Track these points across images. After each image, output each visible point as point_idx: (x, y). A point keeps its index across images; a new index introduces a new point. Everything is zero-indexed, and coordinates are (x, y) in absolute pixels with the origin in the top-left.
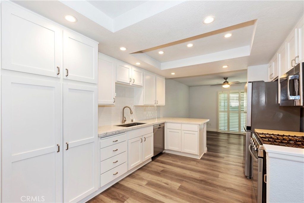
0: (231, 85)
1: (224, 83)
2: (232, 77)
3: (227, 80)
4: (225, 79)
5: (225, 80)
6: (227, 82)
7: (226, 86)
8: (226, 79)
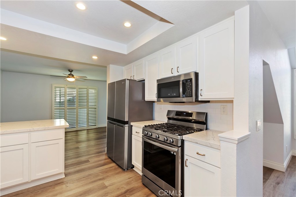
0: (76, 80)
1: (69, 75)
2: (78, 71)
3: (72, 73)
4: (69, 71)
5: (70, 73)
6: (73, 76)
7: (71, 80)
8: (71, 71)
